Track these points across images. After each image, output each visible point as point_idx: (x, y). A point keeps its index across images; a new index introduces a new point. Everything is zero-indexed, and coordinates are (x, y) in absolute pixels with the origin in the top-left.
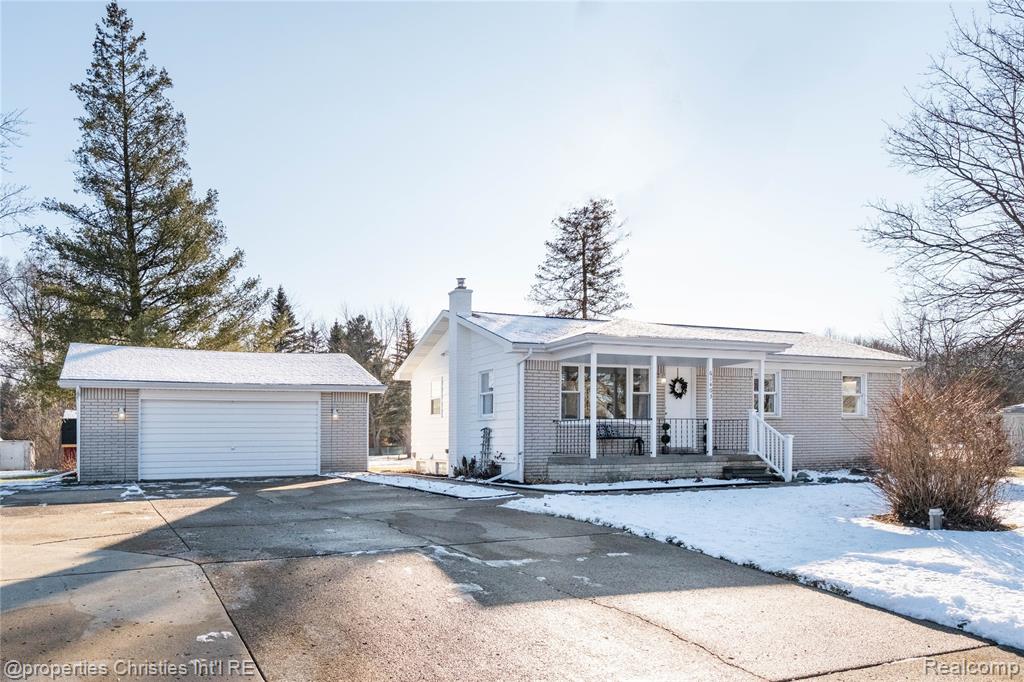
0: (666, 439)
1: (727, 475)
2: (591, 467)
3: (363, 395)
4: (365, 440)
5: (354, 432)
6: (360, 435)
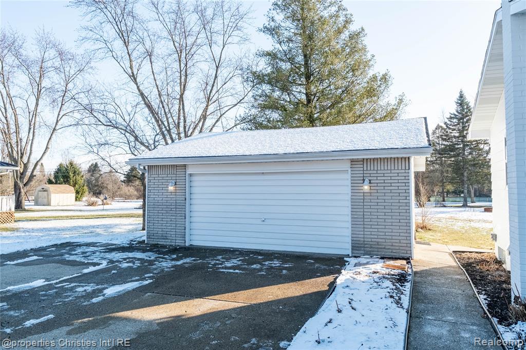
3: (403, 160)
4: (408, 218)
5: (392, 207)
6: (400, 211)
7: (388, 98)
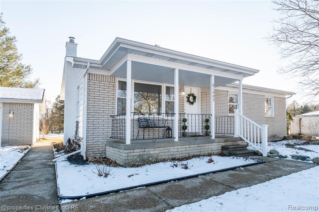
0: (185, 128)
1: (225, 152)
2: (125, 151)
3: (31, 105)
4: (31, 128)
5: (24, 124)
6: (28, 126)
7: (30, 79)
